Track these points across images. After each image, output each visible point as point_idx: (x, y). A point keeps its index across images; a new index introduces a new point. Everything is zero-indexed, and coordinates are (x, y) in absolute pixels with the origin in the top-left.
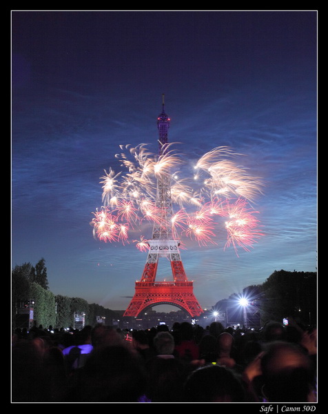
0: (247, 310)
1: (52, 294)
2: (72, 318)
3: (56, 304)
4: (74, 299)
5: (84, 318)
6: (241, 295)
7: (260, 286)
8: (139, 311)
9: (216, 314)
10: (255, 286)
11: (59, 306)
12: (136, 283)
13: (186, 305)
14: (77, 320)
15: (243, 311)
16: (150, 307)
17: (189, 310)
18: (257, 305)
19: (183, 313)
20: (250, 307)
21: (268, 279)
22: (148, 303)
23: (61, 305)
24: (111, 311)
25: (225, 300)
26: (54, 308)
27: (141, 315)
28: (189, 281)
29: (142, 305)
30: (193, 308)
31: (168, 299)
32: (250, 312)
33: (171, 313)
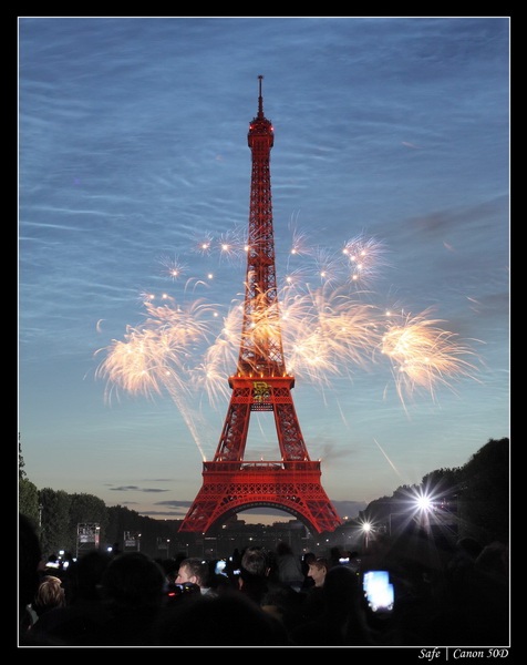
0: (431, 519)
1: (32, 486)
2: (73, 537)
3: (41, 506)
4: (76, 497)
5: (97, 536)
6: (418, 489)
7: (458, 470)
8: (210, 521)
9: (367, 527)
10: (448, 471)
11: (45, 511)
12: (205, 464)
13: (307, 509)
14: (84, 541)
15: (423, 521)
16: (232, 513)
17: (314, 520)
18: (452, 509)
19: (300, 525)
20: (436, 513)
21: (474, 456)
22: (230, 506)
23: (51, 509)
24: (153, 520)
25: (385, 498)
26: (36, 515)
27: (214, 530)
28: (313, 459)
29: (216, 510)
30: (321, 515)
31: (270, 495)
32: (438, 522)
33: (276, 524)
